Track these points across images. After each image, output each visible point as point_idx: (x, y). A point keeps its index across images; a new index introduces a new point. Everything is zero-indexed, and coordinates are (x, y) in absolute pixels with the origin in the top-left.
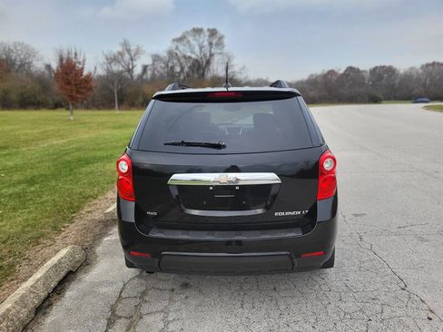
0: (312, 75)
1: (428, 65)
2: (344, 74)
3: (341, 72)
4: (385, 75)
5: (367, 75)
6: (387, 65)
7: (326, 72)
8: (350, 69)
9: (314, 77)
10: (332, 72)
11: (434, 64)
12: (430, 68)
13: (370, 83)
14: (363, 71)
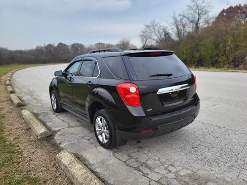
0: (38, 47)
1: (97, 44)
2: (58, 46)
3: (56, 45)
4: (79, 48)
5: (70, 48)
6: (79, 43)
7: (46, 45)
8: (61, 44)
9: (40, 48)
10: (50, 45)
11: (100, 43)
12: (99, 45)
13: (72, 52)
14: (68, 46)
